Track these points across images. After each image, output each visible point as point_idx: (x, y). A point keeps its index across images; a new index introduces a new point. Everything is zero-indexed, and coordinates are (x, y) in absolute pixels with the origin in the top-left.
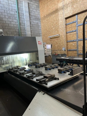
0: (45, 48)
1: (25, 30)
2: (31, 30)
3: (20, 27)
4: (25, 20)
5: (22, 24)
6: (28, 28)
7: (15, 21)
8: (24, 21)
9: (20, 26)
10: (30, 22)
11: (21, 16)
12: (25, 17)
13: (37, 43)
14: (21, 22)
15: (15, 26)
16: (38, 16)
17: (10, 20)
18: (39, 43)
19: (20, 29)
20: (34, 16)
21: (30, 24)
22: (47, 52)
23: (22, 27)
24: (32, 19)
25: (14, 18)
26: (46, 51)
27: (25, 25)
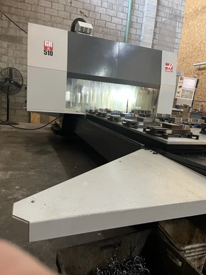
0: (179, 85)
1: (140, 41)
2: (155, 43)
3: (129, 33)
4: (145, 15)
5: (135, 26)
6: (147, 35)
7: (121, 15)
8: (143, 18)
9: (129, 30)
10: (156, 22)
11: (137, 6)
12: (145, 9)
13: (163, 66)
14: (134, 19)
15: (119, 27)
16: (180, 8)
17: (112, 13)
18: (166, 68)
19: (128, 36)
20: (168, 7)
21: (155, 27)
22: (182, 96)
23: (133, 31)
24: (162, 14)
25: (120, 8)
26: (180, 95)
27: (141, 29)
